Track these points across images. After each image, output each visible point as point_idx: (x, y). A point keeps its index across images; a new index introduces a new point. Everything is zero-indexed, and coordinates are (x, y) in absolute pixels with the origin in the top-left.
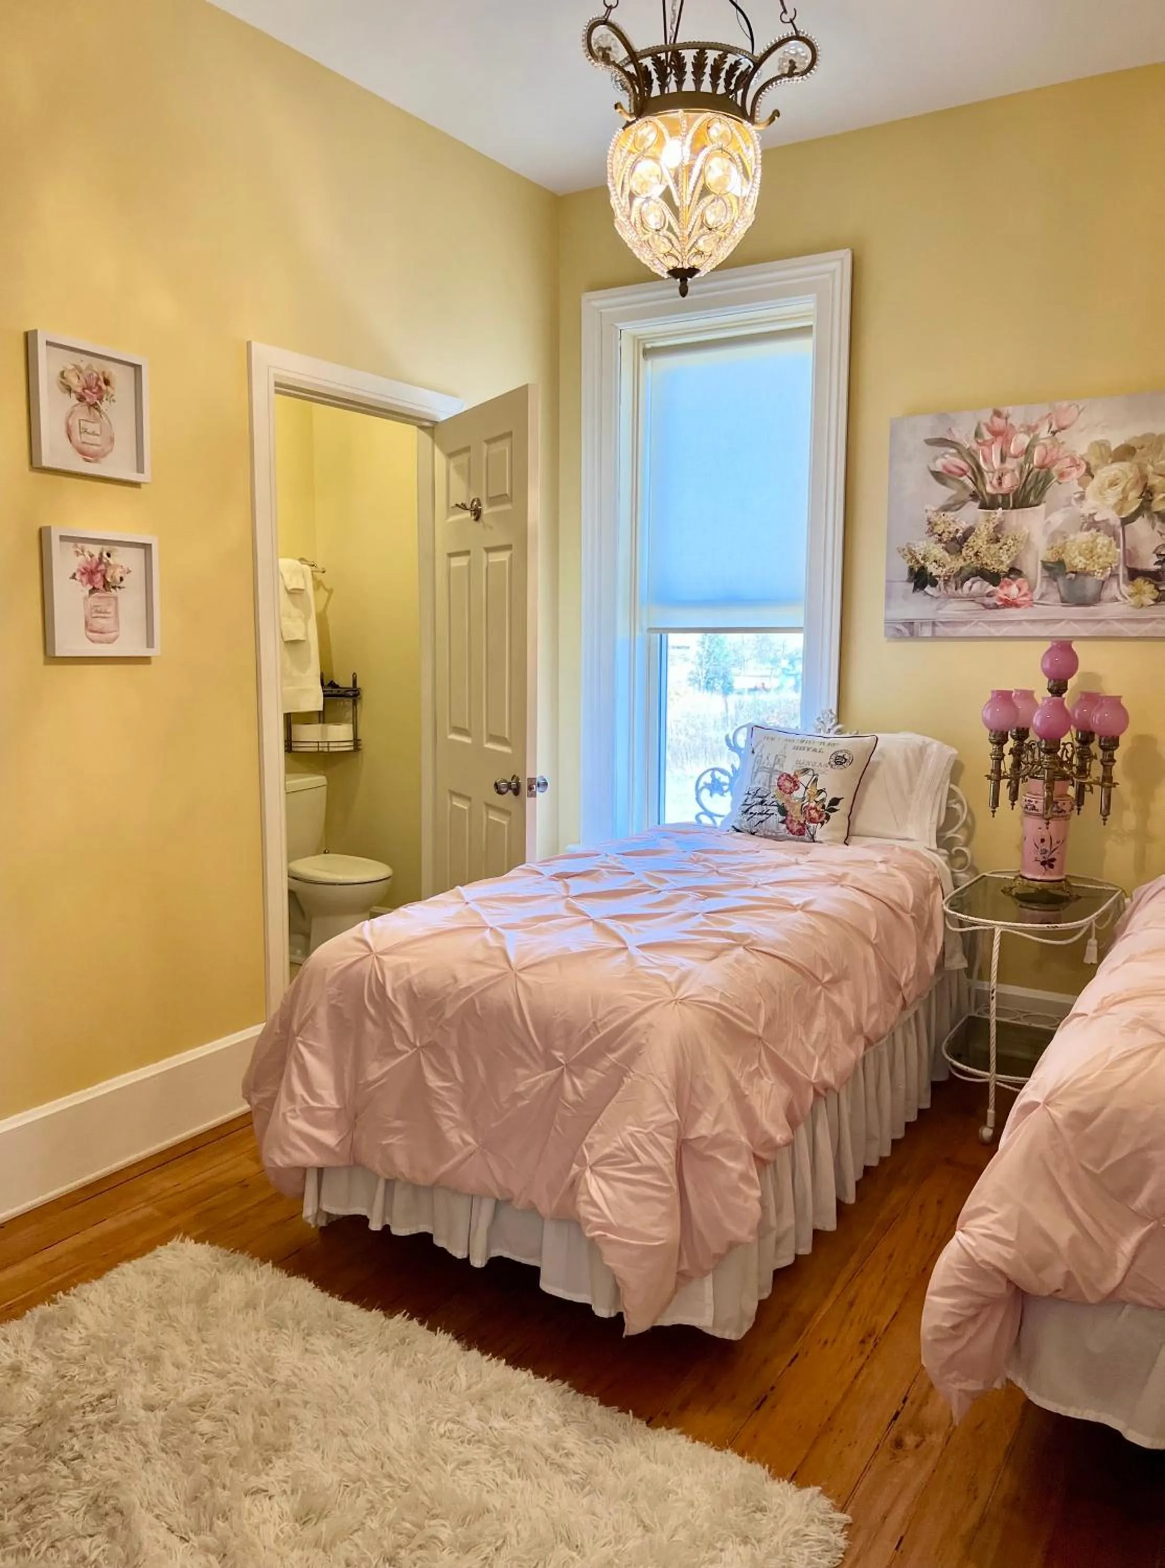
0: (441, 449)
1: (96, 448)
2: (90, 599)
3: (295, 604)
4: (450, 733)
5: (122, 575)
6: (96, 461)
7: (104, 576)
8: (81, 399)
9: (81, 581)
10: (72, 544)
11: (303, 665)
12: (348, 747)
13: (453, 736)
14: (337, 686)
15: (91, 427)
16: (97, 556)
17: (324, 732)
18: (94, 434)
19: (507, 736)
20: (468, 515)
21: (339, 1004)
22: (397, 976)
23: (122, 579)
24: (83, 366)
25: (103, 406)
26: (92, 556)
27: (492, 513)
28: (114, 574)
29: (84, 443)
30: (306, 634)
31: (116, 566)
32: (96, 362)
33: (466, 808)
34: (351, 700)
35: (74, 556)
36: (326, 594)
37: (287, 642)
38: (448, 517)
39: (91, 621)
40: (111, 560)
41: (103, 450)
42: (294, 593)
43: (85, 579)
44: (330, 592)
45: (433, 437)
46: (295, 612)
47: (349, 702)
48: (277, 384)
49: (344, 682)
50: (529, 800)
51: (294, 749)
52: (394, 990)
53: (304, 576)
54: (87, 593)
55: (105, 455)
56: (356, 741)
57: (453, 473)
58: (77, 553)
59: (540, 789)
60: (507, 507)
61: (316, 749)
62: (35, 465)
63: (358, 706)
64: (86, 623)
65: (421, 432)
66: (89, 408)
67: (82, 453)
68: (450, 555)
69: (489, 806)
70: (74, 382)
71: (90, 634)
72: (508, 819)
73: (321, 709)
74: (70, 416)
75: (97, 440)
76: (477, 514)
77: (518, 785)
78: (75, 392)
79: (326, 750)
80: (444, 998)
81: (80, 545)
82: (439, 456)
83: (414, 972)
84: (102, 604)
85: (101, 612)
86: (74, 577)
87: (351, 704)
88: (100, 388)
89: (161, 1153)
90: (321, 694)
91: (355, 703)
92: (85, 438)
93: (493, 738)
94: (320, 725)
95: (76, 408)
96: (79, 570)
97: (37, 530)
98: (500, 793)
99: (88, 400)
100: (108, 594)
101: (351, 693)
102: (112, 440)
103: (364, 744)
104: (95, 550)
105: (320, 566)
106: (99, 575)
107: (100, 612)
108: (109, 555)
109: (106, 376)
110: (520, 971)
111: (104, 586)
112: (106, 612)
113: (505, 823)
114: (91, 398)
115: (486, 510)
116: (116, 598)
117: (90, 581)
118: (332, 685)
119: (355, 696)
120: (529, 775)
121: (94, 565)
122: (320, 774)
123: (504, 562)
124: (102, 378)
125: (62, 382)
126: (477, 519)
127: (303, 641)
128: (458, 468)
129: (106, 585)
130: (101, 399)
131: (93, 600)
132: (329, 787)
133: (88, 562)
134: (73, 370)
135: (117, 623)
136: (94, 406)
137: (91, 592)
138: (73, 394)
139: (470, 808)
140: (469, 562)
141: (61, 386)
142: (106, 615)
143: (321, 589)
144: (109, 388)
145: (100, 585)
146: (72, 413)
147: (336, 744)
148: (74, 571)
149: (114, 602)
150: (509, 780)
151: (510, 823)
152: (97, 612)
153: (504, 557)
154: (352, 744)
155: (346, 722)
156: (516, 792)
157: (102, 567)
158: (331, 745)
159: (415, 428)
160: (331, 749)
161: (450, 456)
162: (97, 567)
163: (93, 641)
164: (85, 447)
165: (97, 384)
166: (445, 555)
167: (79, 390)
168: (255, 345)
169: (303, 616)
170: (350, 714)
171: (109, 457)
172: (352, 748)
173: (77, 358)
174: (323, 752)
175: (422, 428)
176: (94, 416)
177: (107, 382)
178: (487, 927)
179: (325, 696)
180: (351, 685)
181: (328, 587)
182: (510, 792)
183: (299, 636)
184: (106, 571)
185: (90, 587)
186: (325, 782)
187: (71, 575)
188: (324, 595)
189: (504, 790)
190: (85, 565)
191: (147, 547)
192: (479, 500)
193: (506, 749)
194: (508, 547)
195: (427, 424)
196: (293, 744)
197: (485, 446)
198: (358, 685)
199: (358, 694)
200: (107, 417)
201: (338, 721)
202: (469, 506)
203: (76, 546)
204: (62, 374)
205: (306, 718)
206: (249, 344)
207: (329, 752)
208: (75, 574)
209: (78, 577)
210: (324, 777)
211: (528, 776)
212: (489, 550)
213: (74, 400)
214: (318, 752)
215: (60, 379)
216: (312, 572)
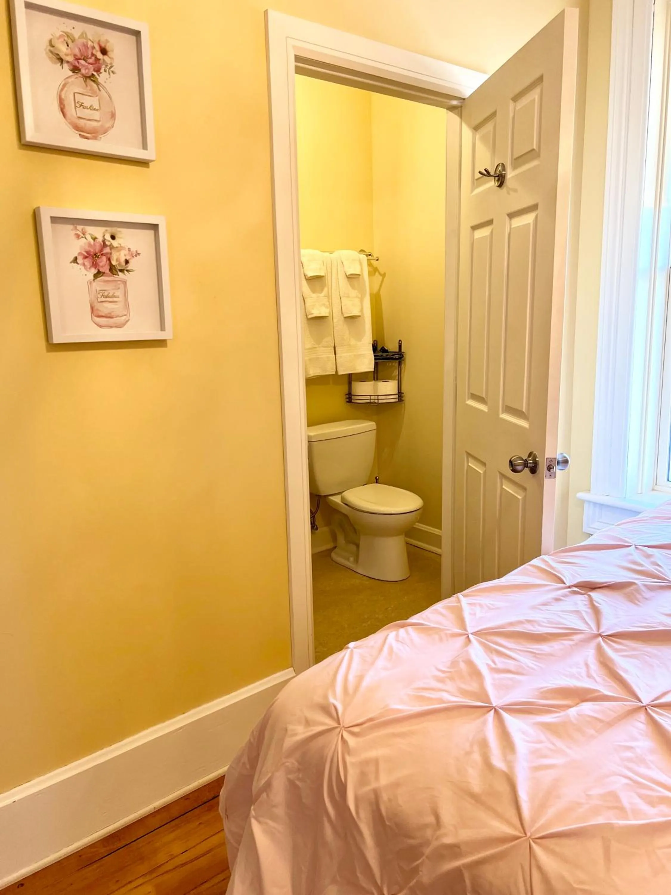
0: (469, 125)
1: (94, 124)
2: (94, 284)
3: (353, 287)
4: (469, 399)
5: (128, 258)
6: (95, 138)
7: (109, 260)
8: (75, 69)
9: (84, 265)
10: (70, 227)
11: (359, 336)
12: (393, 399)
13: (471, 403)
14: (386, 351)
15: (88, 101)
16: (100, 239)
17: (375, 388)
18: (91, 108)
19: (524, 410)
20: (492, 183)
21: (298, 783)
22: (363, 778)
23: (127, 262)
24: (76, 34)
25: (102, 78)
26: (95, 239)
27: (517, 176)
28: (118, 258)
29: (80, 118)
30: (362, 310)
31: (119, 249)
32: (91, 31)
33: (481, 472)
34: (397, 361)
35: (73, 237)
36: (381, 278)
37: (346, 318)
38: (472, 190)
39: (97, 306)
40: (115, 243)
41: (102, 126)
42: (352, 278)
43: (88, 262)
44: (384, 275)
45: (461, 116)
46: (354, 293)
47: (396, 364)
48: (298, 58)
49: (392, 347)
50: (547, 482)
51: (353, 401)
52: (357, 800)
53: (361, 264)
54: (92, 278)
55: (105, 132)
56: (400, 394)
57: (479, 144)
58: (78, 236)
59: (560, 467)
60: (534, 163)
61: (368, 401)
62: (23, 142)
63: (402, 366)
64: (92, 308)
65: (451, 114)
66: (85, 81)
67: (77, 128)
68: (474, 228)
69: (503, 476)
70: (63, 49)
71: (98, 320)
72: (523, 494)
73: (373, 370)
74: (62, 90)
75: (96, 115)
76: (501, 179)
77: (536, 463)
78: (68, 62)
79: (376, 401)
80: (421, 845)
81: (80, 227)
82: (467, 132)
83: (384, 780)
84: (109, 289)
85: (108, 296)
86: (75, 260)
87: (397, 364)
88: (97, 60)
89: (186, 798)
90: (373, 357)
91: (400, 364)
92: (81, 112)
93: (509, 410)
94: (372, 383)
95: (70, 80)
96: (80, 254)
97: (31, 212)
98: (514, 471)
99: (83, 71)
100: (115, 278)
101: (397, 356)
102: (113, 116)
103: (407, 397)
104: (99, 232)
105: (375, 255)
106: (104, 259)
107: (106, 297)
108: (113, 237)
109: (103, 45)
110: (535, 840)
111: (111, 270)
112: (115, 297)
113: (520, 497)
114: (87, 69)
115: (510, 174)
116: (125, 282)
117: (95, 265)
118: (384, 350)
119: (400, 358)
120: (549, 454)
121: (97, 249)
122: (371, 420)
123: (529, 224)
124: (97, 48)
125: (51, 52)
126: (500, 186)
127: (359, 316)
128: (484, 139)
129: (112, 269)
130: (98, 71)
131: (99, 285)
132: (378, 430)
133: (90, 245)
134: (61, 36)
135: (127, 306)
136: (91, 78)
137: (96, 276)
138: (65, 65)
139: (485, 472)
140: (492, 232)
141: (51, 55)
142: (115, 299)
143: (377, 273)
144: (106, 58)
145: (106, 269)
146: (64, 86)
147: (384, 397)
148: (76, 255)
149: (122, 286)
150: (525, 457)
151: (525, 498)
152: (103, 295)
153: (529, 219)
154: (397, 396)
155: (394, 379)
156: (533, 470)
157: (107, 250)
158: (380, 397)
159: (444, 111)
160: (380, 401)
161: (476, 128)
162: (101, 250)
163: (101, 326)
164: (82, 123)
165: (93, 55)
166: (470, 229)
167: (70, 59)
168: (272, 15)
169: (360, 296)
170: (396, 373)
171: (111, 132)
172: (397, 400)
173: (68, 25)
174: (374, 403)
175: (452, 109)
176: (92, 89)
177: (104, 52)
178: (490, 708)
179: (375, 359)
180: (397, 350)
181: (382, 272)
182: (527, 470)
183: (356, 312)
184: (111, 254)
185: (94, 271)
186: (375, 427)
187: (72, 258)
188: (377, 278)
189: (519, 468)
190: (88, 249)
191: (155, 227)
192: (503, 165)
193: (523, 423)
194: (534, 208)
195: (455, 103)
196: (353, 397)
197: (511, 104)
198: (403, 350)
199: (403, 357)
200: (104, 88)
201: (386, 379)
202: (492, 173)
203: (76, 229)
204: (50, 41)
205: (363, 377)
206: (266, 12)
207: (378, 403)
208: (76, 259)
209: (80, 260)
210: (374, 423)
211: (547, 456)
212: (512, 216)
213: (66, 70)
214: (370, 403)
215: (49, 48)
216: (368, 260)
